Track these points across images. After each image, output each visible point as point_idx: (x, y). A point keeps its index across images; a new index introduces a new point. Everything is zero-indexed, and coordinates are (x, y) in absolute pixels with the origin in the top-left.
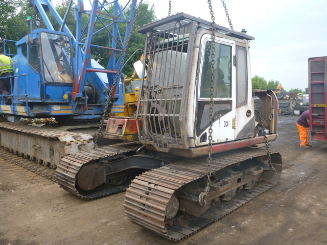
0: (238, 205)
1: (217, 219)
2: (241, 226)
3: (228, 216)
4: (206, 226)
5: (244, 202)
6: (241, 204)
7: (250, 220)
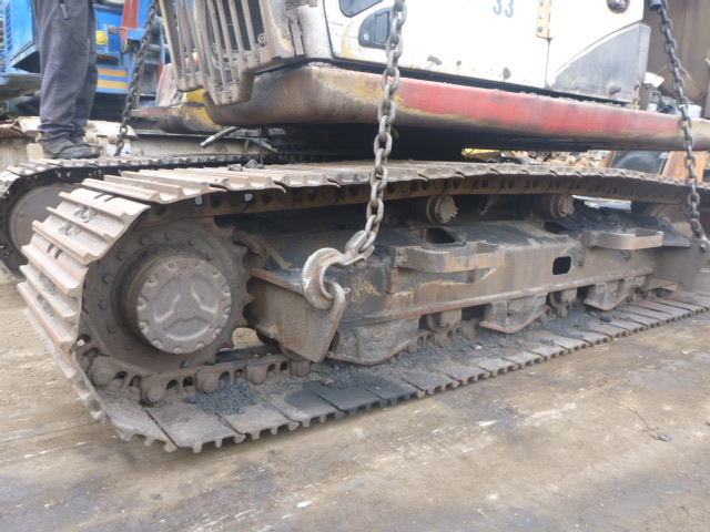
0: (545, 351)
1: (431, 388)
2: (527, 423)
3: (484, 383)
4: (362, 409)
5: (570, 344)
6: (557, 350)
7: (573, 406)
